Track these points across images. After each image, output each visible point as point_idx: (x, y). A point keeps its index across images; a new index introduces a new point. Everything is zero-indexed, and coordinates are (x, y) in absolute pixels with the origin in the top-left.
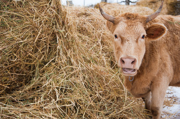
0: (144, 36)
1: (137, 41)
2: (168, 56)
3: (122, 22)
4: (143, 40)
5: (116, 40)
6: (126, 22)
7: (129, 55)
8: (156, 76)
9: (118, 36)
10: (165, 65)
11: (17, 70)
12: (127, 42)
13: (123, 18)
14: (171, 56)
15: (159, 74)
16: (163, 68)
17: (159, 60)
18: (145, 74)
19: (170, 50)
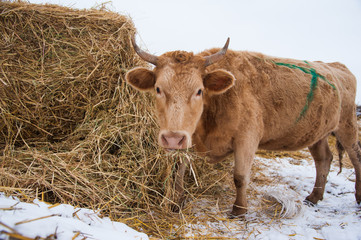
0: (200, 91)
1: (189, 102)
2: (255, 100)
3: (167, 67)
4: (199, 98)
5: (159, 96)
6: (173, 68)
7: (175, 131)
8: (237, 129)
9: (161, 90)
10: (249, 113)
11: (66, 115)
12: (173, 105)
13: (169, 59)
14: (259, 101)
15: (242, 128)
16: (248, 118)
17: (240, 107)
18: (219, 126)
19: (256, 92)
